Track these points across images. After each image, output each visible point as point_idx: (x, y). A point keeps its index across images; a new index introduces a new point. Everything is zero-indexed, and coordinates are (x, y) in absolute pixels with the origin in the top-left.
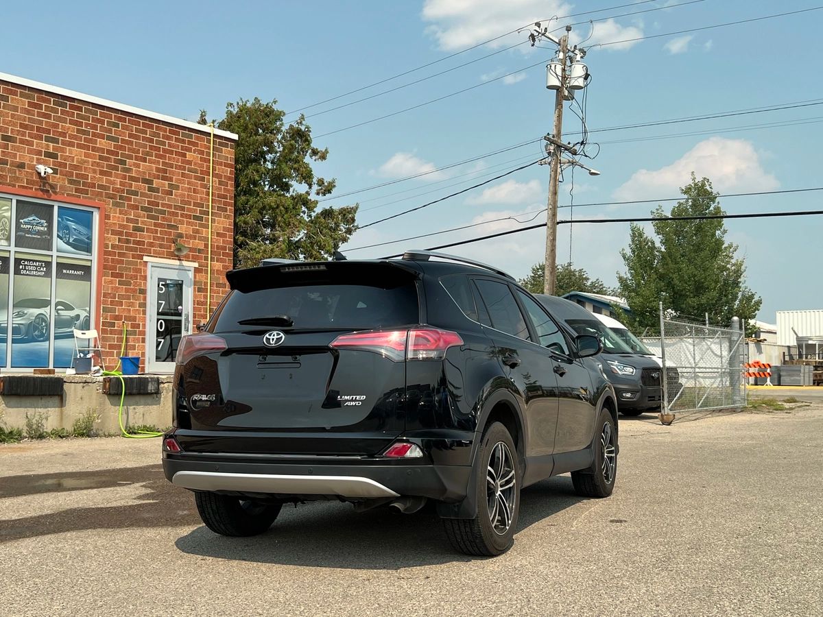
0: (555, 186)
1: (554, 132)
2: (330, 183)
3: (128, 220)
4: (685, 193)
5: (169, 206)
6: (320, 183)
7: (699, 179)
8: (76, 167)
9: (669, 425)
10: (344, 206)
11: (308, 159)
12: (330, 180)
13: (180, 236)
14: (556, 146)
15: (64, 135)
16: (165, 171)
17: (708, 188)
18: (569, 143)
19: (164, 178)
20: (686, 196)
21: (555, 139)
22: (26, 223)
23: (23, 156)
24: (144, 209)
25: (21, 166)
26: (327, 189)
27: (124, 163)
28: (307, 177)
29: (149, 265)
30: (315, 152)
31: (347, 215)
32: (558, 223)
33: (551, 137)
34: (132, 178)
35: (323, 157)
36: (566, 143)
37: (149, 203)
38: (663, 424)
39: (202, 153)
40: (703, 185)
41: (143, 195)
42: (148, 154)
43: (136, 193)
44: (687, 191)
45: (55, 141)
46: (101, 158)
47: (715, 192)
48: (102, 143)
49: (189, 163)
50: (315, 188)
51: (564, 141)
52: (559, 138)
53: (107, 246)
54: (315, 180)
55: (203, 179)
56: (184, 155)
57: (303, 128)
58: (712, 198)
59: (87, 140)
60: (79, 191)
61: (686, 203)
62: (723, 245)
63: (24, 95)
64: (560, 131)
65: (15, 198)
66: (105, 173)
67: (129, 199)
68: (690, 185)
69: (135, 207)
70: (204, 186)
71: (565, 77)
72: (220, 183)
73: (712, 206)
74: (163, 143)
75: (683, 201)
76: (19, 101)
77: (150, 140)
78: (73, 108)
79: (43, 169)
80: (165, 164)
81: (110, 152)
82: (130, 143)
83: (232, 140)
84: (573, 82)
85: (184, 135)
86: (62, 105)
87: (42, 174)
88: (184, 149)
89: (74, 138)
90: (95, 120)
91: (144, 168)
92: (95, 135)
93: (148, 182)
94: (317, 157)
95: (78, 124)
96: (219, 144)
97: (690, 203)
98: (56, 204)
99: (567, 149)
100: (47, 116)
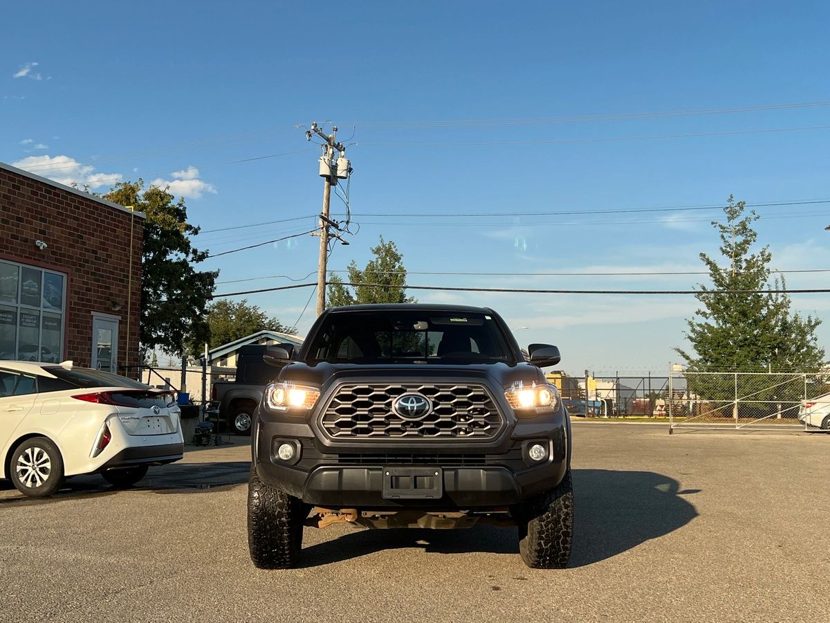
0: (326, 254)
1: (324, 211)
2: (204, 254)
3: (84, 283)
4: (375, 253)
5: (106, 272)
6: (195, 252)
7: (386, 242)
8: (56, 241)
11: (186, 234)
12: (204, 251)
13: (111, 294)
14: (329, 223)
15: (49, 216)
16: (104, 244)
17: (394, 250)
18: (334, 220)
19: (105, 250)
20: (377, 256)
21: (326, 217)
22: (26, 286)
23: (29, 233)
24: (93, 274)
25: (26, 240)
27: (81, 237)
28: (185, 247)
29: (94, 318)
30: (189, 227)
31: (209, 278)
32: (327, 284)
33: (324, 215)
34: (87, 250)
35: (196, 232)
36: (332, 220)
37: (96, 269)
39: (125, 229)
40: (390, 248)
41: (92, 262)
42: (95, 230)
43: (87, 261)
44: (377, 251)
45: (44, 221)
46: (70, 234)
47: (399, 253)
48: (71, 223)
49: (117, 237)
50: (191, 256)
51: (331, 218)
52: (328, 216)
53: (71, 302)
54: (191, 250)
55: (125, 250)
56: (115, 231)
57: (181, 208)
58: (397, 259)
59: (63, 220)
60: (56, 260)
61: (377, 262)
62: (406, 298)
63: (29, 185)
64: (328, 210)
65: (21, 265)
66: (72, 246)
67: (84, 266)
68: (379, 246)
69: (87, 273)
70: (126, 255)
71: (334, 168)
72: (135, 253)
73: (397, 265)
74: (104, 222)
75: (374, 260)
76: (26, 191)
77: (97, 220)
78: (55, 194)
79: (43, 245)
80: (104, 238)
81: (75, 230)
82: (85, 222)
83: (142, 219)
84: (339, 173)
85: (116, 215)
86: (49, 192)
87: (41, 248)
88: (115, 225)
89: (55, 218)
90: (67, 204)
91: (93, 241)
92: (67, 215)
93: (95, 252)
94: (191, 232)
95: (57, 207)
96: (135, 222)
97: (380, 262)
98: (43, 270)
99: (333, 225)
100: (41, 201)
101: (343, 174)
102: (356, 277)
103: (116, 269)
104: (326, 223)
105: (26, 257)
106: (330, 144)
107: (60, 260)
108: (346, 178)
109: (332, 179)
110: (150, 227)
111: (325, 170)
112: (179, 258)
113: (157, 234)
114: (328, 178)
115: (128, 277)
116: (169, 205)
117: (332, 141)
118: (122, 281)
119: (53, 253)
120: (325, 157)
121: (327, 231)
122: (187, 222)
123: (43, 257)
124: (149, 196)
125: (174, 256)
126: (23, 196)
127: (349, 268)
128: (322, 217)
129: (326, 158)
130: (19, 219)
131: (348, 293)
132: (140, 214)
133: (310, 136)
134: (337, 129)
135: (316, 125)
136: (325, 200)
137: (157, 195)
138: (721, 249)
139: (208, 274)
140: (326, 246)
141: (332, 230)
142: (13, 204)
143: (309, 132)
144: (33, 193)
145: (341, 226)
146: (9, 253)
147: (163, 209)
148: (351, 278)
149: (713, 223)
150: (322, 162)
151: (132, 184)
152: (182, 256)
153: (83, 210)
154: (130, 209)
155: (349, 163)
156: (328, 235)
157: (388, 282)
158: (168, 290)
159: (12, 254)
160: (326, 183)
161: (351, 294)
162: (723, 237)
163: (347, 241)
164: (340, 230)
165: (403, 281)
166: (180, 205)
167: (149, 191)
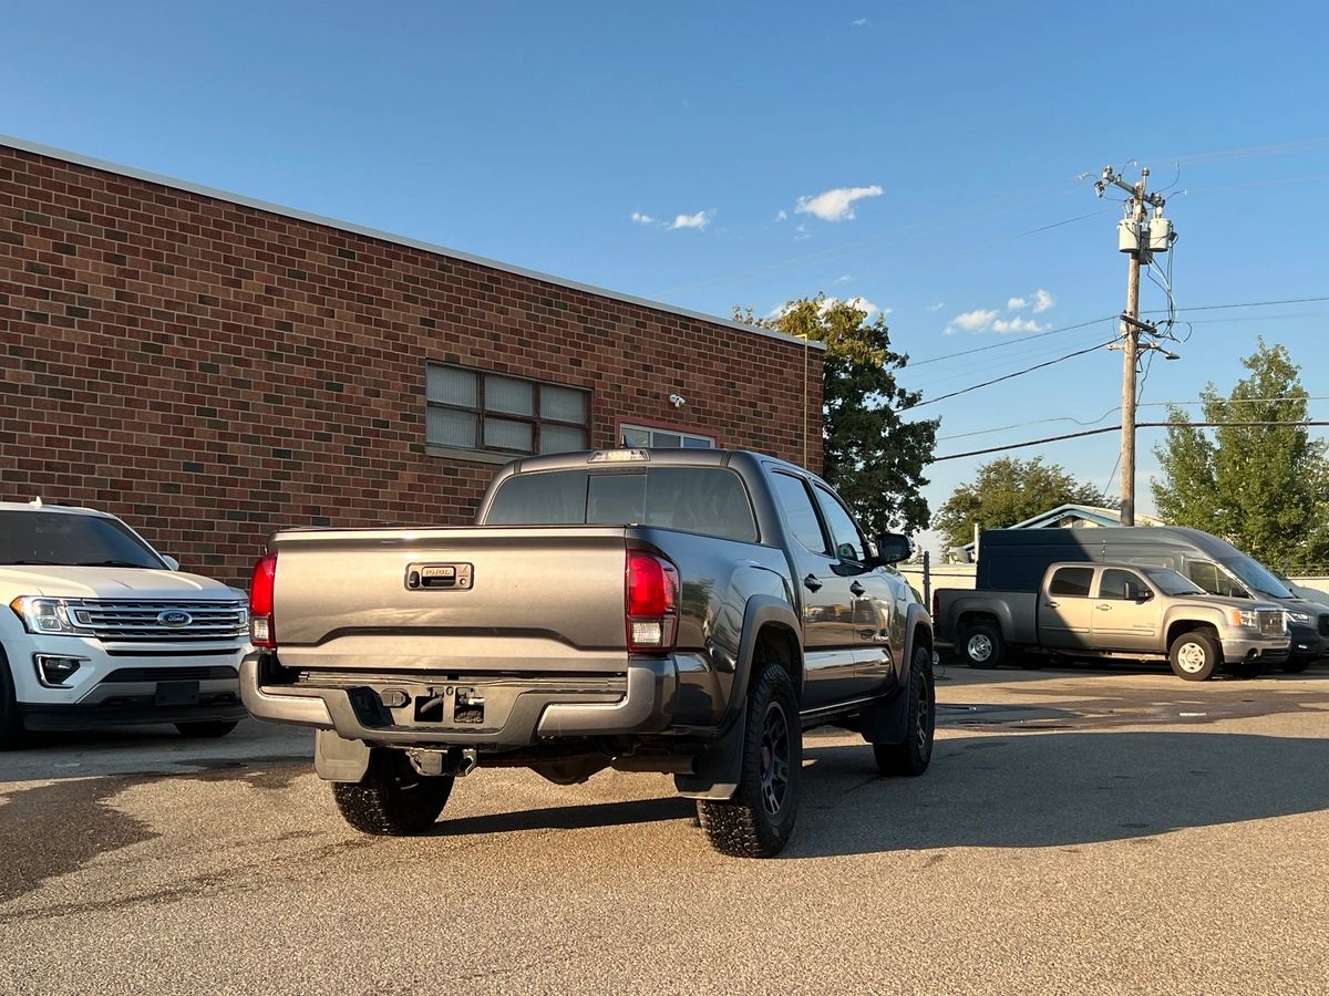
0: (1134, 378)
1: (1130, 308)
2: (914, 395)
4: (1250, 366)
5: (770, 431)
6: (902, 393)
7: (1269, 347)
8: (697, 394)
10: (925, 419)
11: (888, 367)
12: (915, 392)
14: (1138, 327)
15: (687, 359)
16: (766, 392)
17: (1283, 359)
18: (1148, 322)
19: (766, 400)
20: (1252, 371)
21: (1132, 317)
23: (658, 386)
24: (751, 436)
25: (657, 396)
26: (910, 401)
27: (733, 385)
28: (887, 387)
30: (893, 357)
31: (926, 431)
32: (1137, 426)
33: (1128, 315)
34: (741, 403)
35: (903, 363)
36: (1144, 322)
37: (755, 429)
39: (795, 368)
40: (1276, 355)
41: (750, 420)
42: (753, 374)
43: (742, 419)
44: (1253, 363)
45: (680, 366)
46: (717, 382)
47: (1293, 364)
48: (717, 366)
49: (785, 380)
50: (896, 399)
51: (1142, 319)
52: (1136, 316)
54: (896, 392)
55: (796, 398)
56: (781, 372)
57: (881, 329)
58: (1290, 373)
59: (705, 364)
60: (699, 419)
61: (1252, 382)
62: (1307, 441)
63: (658, 320)
64: (1136, 307)
65: (652, 431)
66: (719, 399)
67: (738, 426)
68: (1256, 355)
69: (743, 434)
70: (798, 406)
71: (1143, 236)
72: (811, 401)
73: (1291, 385)
74: (764, 361)
75: (1247, 378)
76: (654, 327)
77: (755, 359)
78: (695, 329)
79: (677, 400)
80: (766, 384)
81: (723, 375)
82: (739, 363)
83: (822, 351)
84: (1154, 244)
85: (782, 350)
86: (687, 327)
87: (677, 405)
88: (781, 365)
89: (695, 361)
90: (712, 341)
91: (749, 390)
92: (712, 357)
93: (753, 405)
94: (896, 363)
95: (699, 347)
96: (811, 356)
97: (1258, 381)
98: (682, 435)
99: (1147, 329)
100: (675, 341)
101: (1161, 245)
102: (1216, 410)
103: (785, 426)
104: (1132, 327)
105: (658, 419)
106: (1137, 198)
107: (705, 420)
108: (1165, 250)
109: (1142, 254)
110: (834, 362)
111: (1128, 241)
112: (879, 404)
113: (846, 370)
114: (1135, 254)
115: (801, 437)
116: (861, 326)
117: (1140, 194)
118: (793, 443)
119: (695, 410)
120: (1127, 221)
121: (1136, 339)
122: (890, 349)
123: (681, 416)
124: (830, 316)
125: (872, 401)
126: (651, 336)
127: (1202, 395)
128: (1125, 318)
129: (1130, 221)
130: (646, 368)
131: (1202, 437)
132: (817, 344)
133: (1102, 189)
134: (1148, 172)
135: (1111, 170)
136: (1130, 291)
137: (842, 313)
139: (923, 424)
140: (1134, 365)
141: (1145, 338)
142: (637, 348)
143: (1101, 183)
144: (664, 330)
145: (1160, 329)
146: (635, 415)
147: (851, 333)
148: (1208, 411)
150: (1123, 229)
151: (810, 302)
152: (884, 400)
153: (735, 346)
154: (802, 338)
155: (1170, 225)
156: (1137, 347)
157: (1273, 414)
158: (864, 452)
159: (639, 416)
160: (1132, 262)
161: (1207, 440)
163: (1175, 353)
164: (1158, 336)
165: (1302, 411)
166: (880, 325)
167: (831, 309)
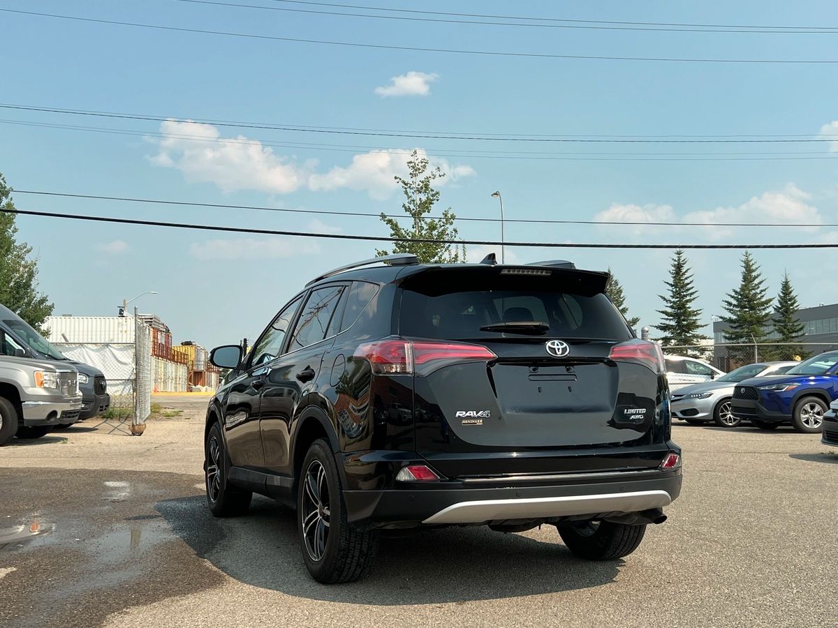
9: (140, 435)
38: (134, 434)
138: (404, 206)
149: (396, 178)
162: (406, 193)
